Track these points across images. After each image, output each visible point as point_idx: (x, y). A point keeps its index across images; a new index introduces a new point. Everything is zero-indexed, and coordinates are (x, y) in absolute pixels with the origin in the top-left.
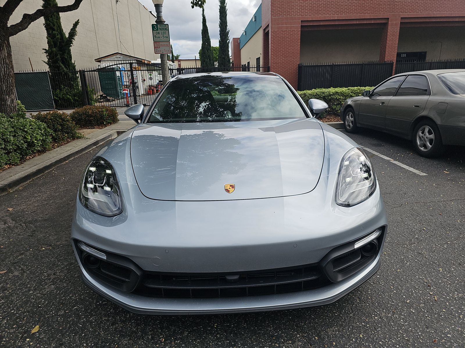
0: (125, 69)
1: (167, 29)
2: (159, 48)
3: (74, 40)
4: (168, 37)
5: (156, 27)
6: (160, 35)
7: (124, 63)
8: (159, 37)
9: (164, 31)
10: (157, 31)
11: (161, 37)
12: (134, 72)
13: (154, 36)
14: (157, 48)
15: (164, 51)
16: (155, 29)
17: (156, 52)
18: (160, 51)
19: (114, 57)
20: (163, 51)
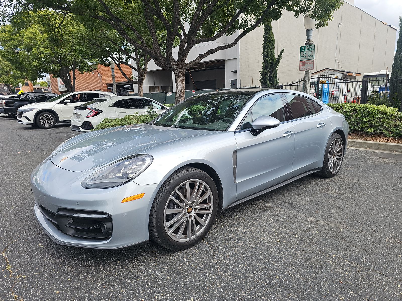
0: (328, 82)
1: (313, 49)
2: (304, 66)
3: (280, 63)
4: (313, 56)
5: (303, 49)
6: (307, 55)
7: (328, 78)
8: (305, 57)
9: (310, 51)
10: (304, 52)
11: (307, 57)
12: (320, 85)
13: (301, 56)
14: (302, 66)
15: (308, 68)
16: (303, 50)
17: (300, 69)
18: (304, 68)
19: (324, 72)
20: (306, 68)
